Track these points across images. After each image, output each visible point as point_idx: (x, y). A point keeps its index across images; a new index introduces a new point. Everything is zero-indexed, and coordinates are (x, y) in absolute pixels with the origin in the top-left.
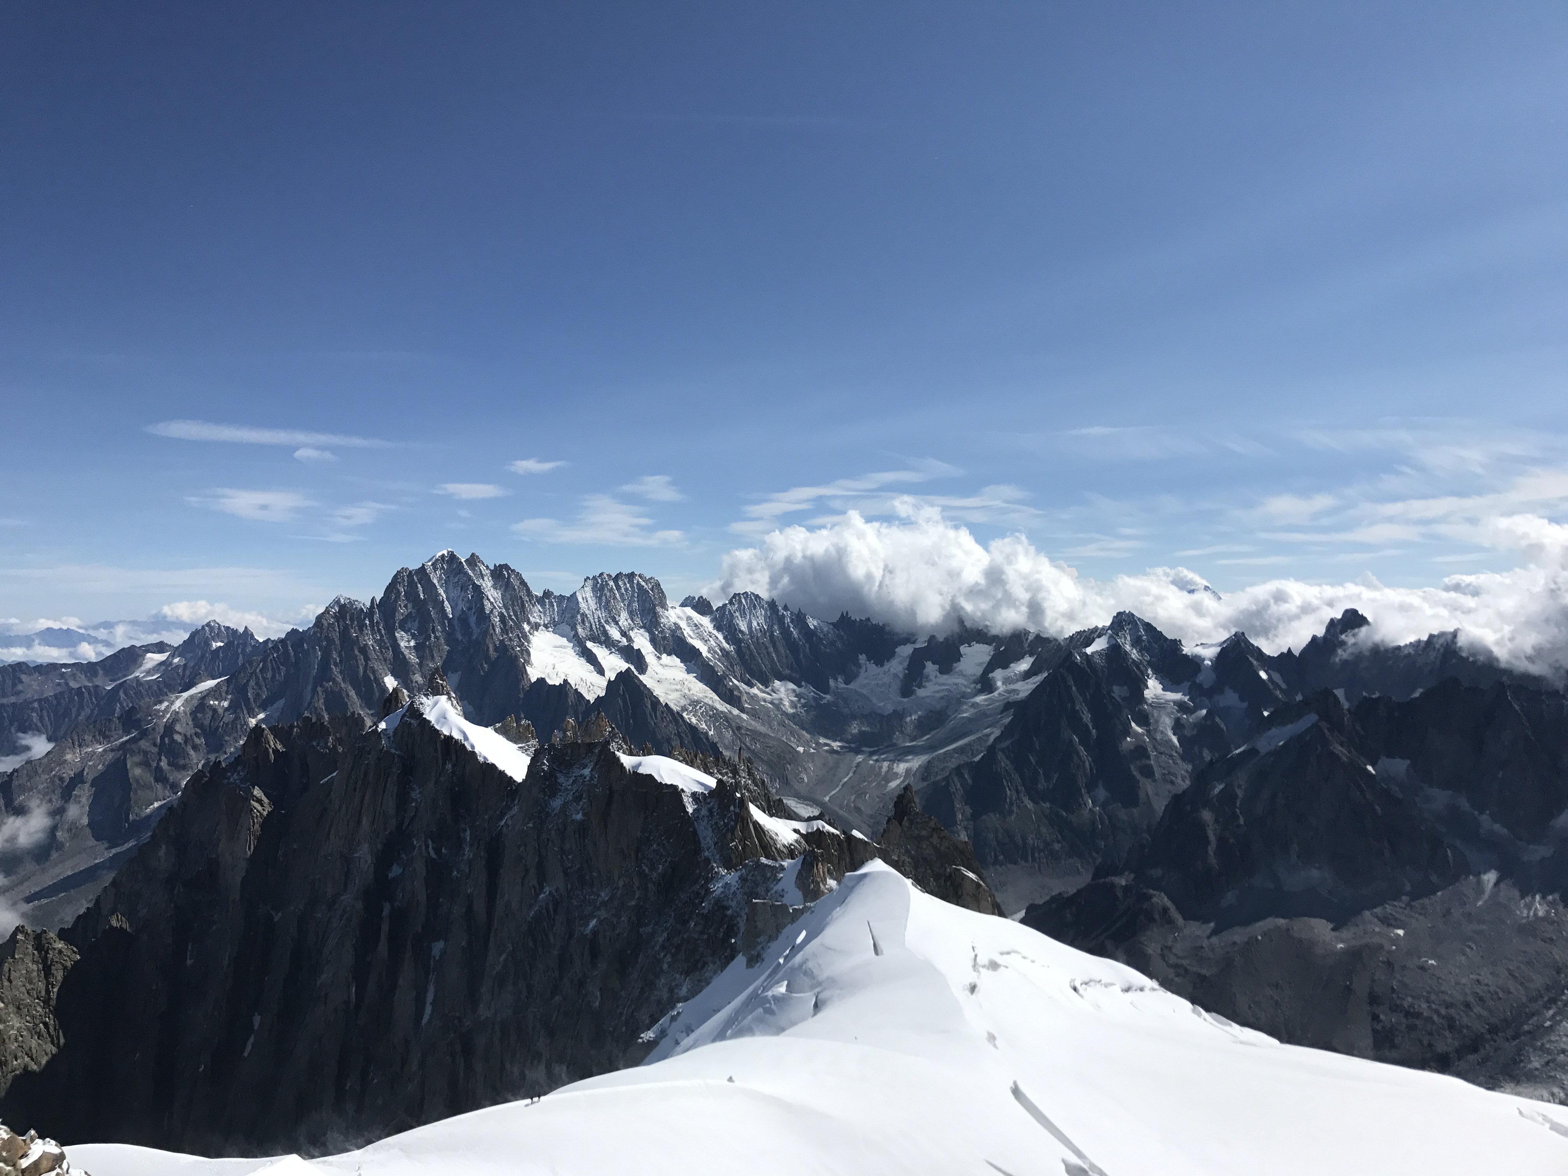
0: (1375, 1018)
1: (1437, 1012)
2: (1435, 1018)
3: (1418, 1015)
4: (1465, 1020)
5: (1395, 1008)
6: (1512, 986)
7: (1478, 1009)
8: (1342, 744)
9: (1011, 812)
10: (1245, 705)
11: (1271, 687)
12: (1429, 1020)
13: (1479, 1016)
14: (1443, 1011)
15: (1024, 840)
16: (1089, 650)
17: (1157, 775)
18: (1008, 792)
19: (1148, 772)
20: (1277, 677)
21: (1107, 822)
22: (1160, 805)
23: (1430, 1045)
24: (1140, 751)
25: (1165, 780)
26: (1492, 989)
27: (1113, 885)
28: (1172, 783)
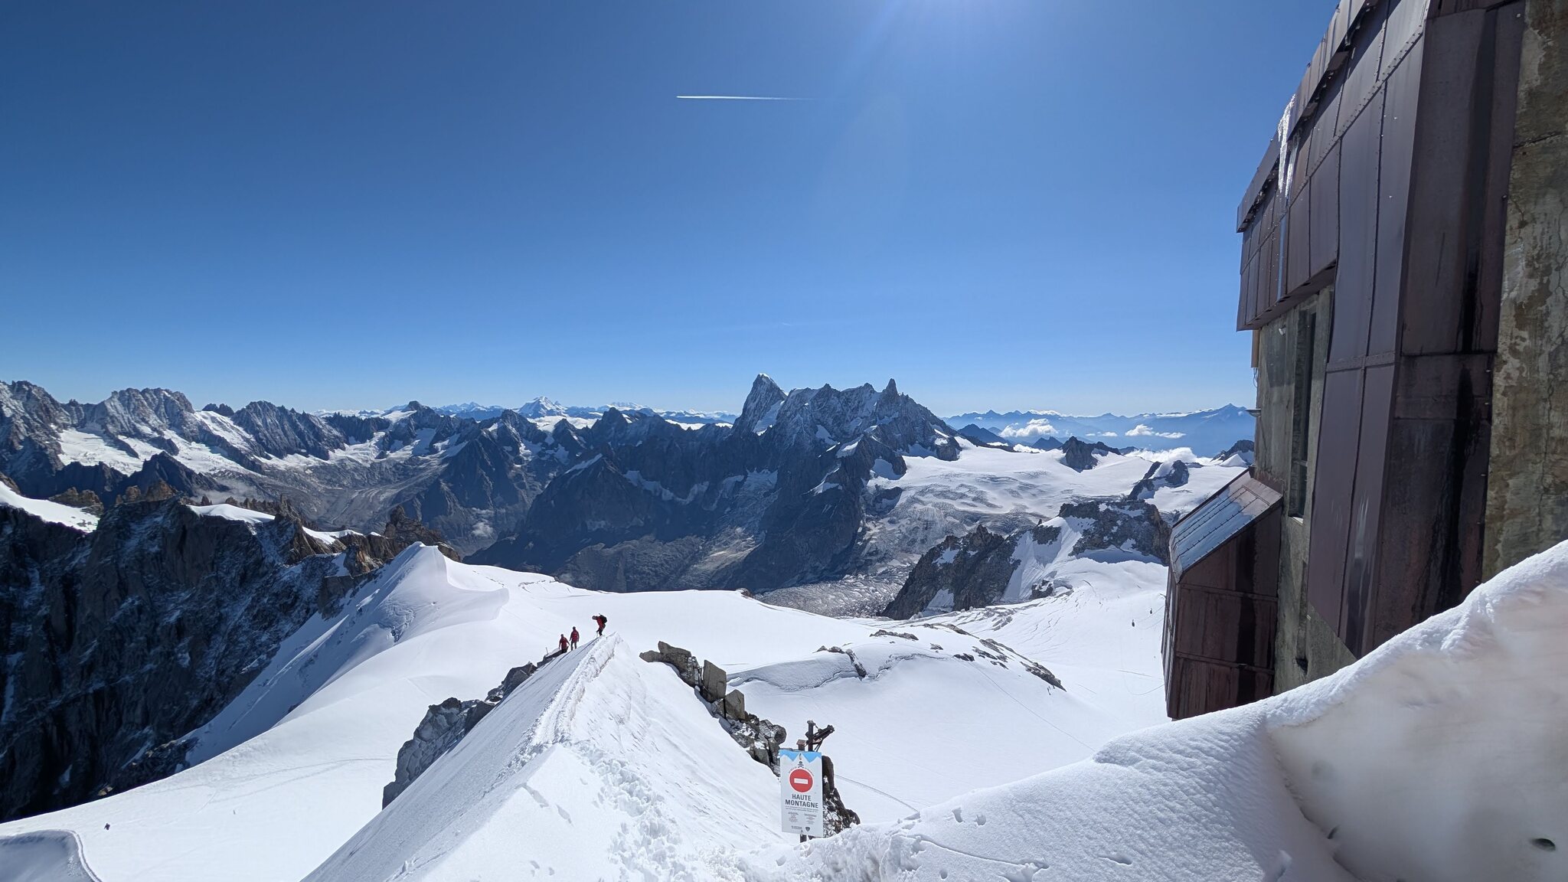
0: (628, 578)
1: (651, 570)
2: (651, 572)
3: (644, 573)
4: (662, 571)
5: (636, 572)
6: (678, 554)
7: (666, 566)
8: (612, 466)
10: (568, 452)
11: (579, 443)
12: (649, 574)
13: (666, 568)
14: (653, 569)
16: (490, 429)
17: (527, 487)
19: (522, 486)
20: (581, 438)
22: (529, 502)
23: (649, 583)
24: (518, 477)
25: (531, 490)
26: (671, 557)
27: (509, 540)
28: (535, 490)
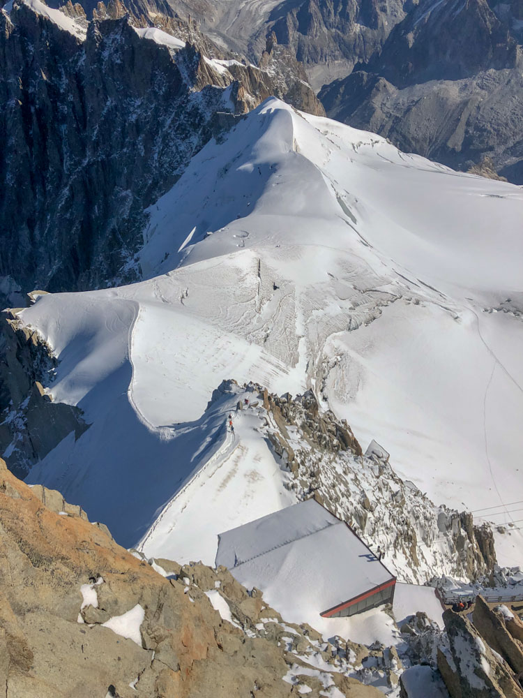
9: (316, 36)
15: (322, 50)
17: (389, 12)
18: (316, 24)
19: (384, 10)
21: (362, 39)
25: (392, 14)
27: (362, 75)
